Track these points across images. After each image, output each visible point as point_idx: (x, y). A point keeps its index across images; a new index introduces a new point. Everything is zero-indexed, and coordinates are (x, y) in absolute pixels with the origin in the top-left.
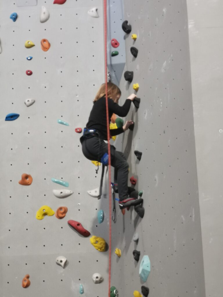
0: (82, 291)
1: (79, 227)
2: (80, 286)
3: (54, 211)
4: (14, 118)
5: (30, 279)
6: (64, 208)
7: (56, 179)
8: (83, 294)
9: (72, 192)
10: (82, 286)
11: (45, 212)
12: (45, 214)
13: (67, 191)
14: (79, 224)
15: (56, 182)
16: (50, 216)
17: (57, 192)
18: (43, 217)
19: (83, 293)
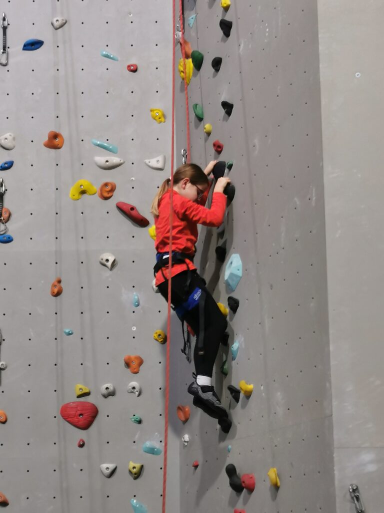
0: (137, 303)
1: (133, 212)
2: (135, 295)
3: (96, 188)
4: (36, 46)
5: (62, 284)
6: (111, 183)
7: (98, 141)
8: (138, 307)
9: (122, 161)
10: (137, 295)
11: (83, 189)
12: (83, 192)
13: (115, 160)
14: (133, 209)
15: (99, 145)
16: (91, 195)
17: (101, 160)
18: (80, 196)
19: (138, 305)
